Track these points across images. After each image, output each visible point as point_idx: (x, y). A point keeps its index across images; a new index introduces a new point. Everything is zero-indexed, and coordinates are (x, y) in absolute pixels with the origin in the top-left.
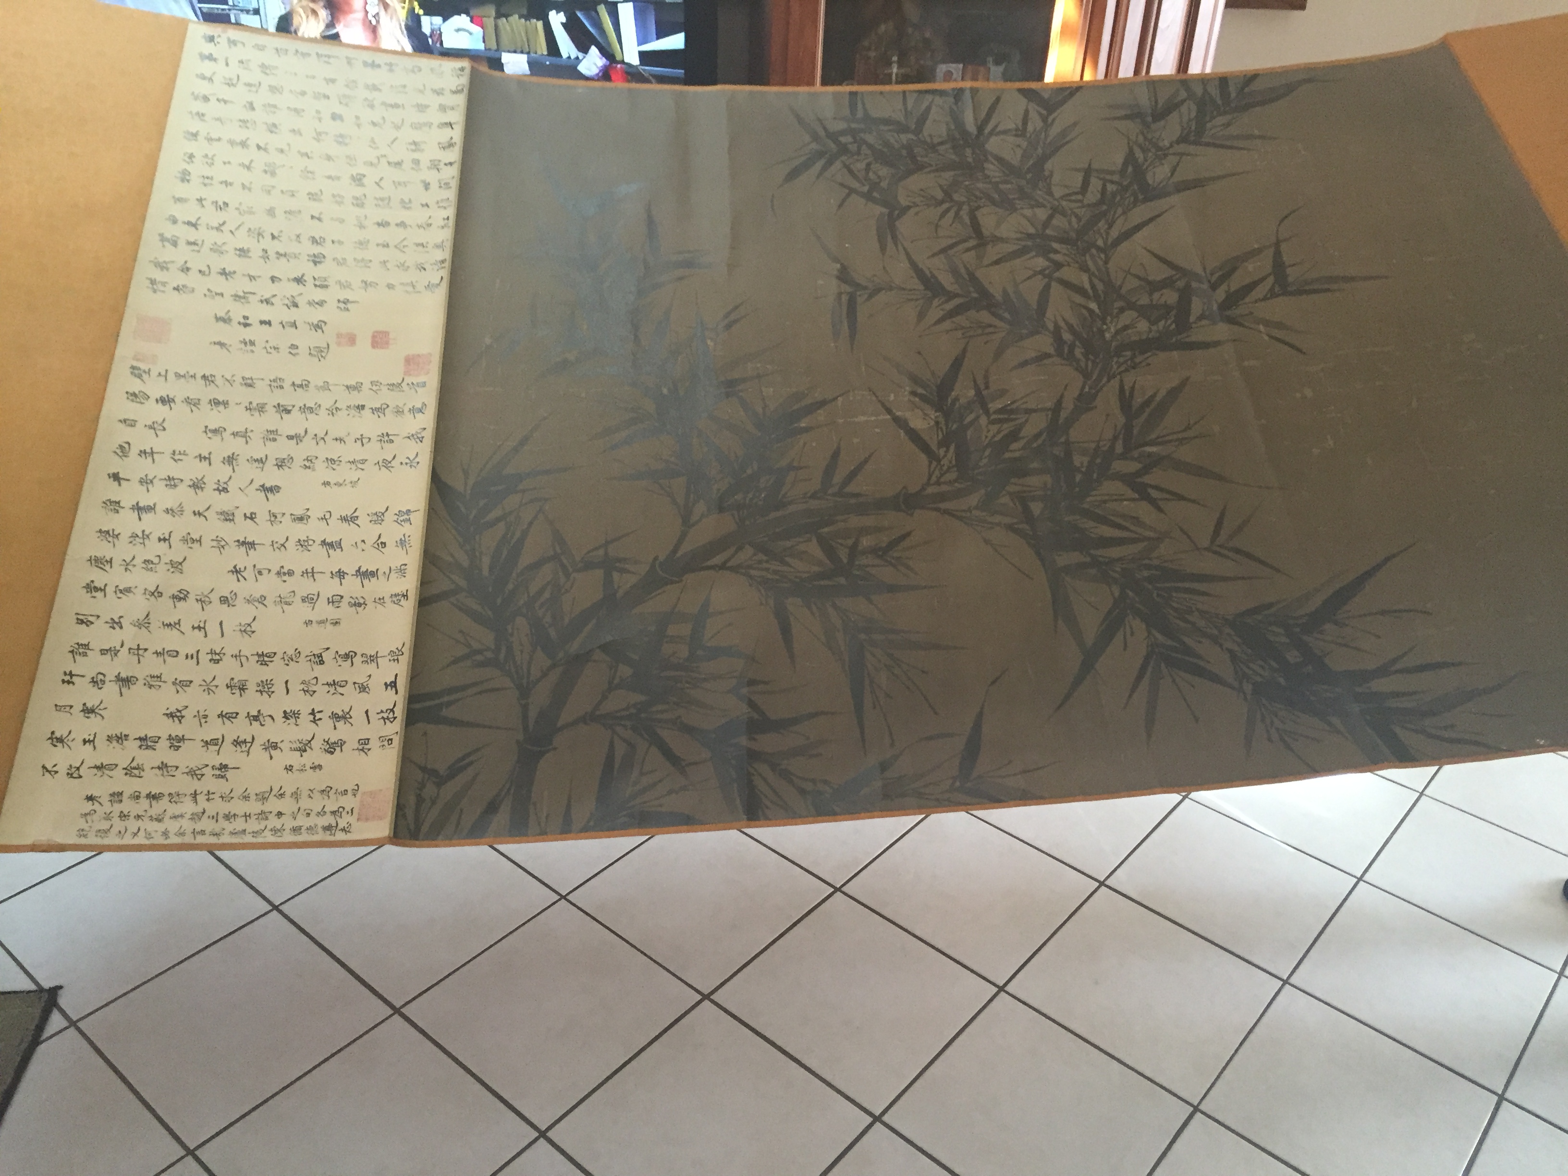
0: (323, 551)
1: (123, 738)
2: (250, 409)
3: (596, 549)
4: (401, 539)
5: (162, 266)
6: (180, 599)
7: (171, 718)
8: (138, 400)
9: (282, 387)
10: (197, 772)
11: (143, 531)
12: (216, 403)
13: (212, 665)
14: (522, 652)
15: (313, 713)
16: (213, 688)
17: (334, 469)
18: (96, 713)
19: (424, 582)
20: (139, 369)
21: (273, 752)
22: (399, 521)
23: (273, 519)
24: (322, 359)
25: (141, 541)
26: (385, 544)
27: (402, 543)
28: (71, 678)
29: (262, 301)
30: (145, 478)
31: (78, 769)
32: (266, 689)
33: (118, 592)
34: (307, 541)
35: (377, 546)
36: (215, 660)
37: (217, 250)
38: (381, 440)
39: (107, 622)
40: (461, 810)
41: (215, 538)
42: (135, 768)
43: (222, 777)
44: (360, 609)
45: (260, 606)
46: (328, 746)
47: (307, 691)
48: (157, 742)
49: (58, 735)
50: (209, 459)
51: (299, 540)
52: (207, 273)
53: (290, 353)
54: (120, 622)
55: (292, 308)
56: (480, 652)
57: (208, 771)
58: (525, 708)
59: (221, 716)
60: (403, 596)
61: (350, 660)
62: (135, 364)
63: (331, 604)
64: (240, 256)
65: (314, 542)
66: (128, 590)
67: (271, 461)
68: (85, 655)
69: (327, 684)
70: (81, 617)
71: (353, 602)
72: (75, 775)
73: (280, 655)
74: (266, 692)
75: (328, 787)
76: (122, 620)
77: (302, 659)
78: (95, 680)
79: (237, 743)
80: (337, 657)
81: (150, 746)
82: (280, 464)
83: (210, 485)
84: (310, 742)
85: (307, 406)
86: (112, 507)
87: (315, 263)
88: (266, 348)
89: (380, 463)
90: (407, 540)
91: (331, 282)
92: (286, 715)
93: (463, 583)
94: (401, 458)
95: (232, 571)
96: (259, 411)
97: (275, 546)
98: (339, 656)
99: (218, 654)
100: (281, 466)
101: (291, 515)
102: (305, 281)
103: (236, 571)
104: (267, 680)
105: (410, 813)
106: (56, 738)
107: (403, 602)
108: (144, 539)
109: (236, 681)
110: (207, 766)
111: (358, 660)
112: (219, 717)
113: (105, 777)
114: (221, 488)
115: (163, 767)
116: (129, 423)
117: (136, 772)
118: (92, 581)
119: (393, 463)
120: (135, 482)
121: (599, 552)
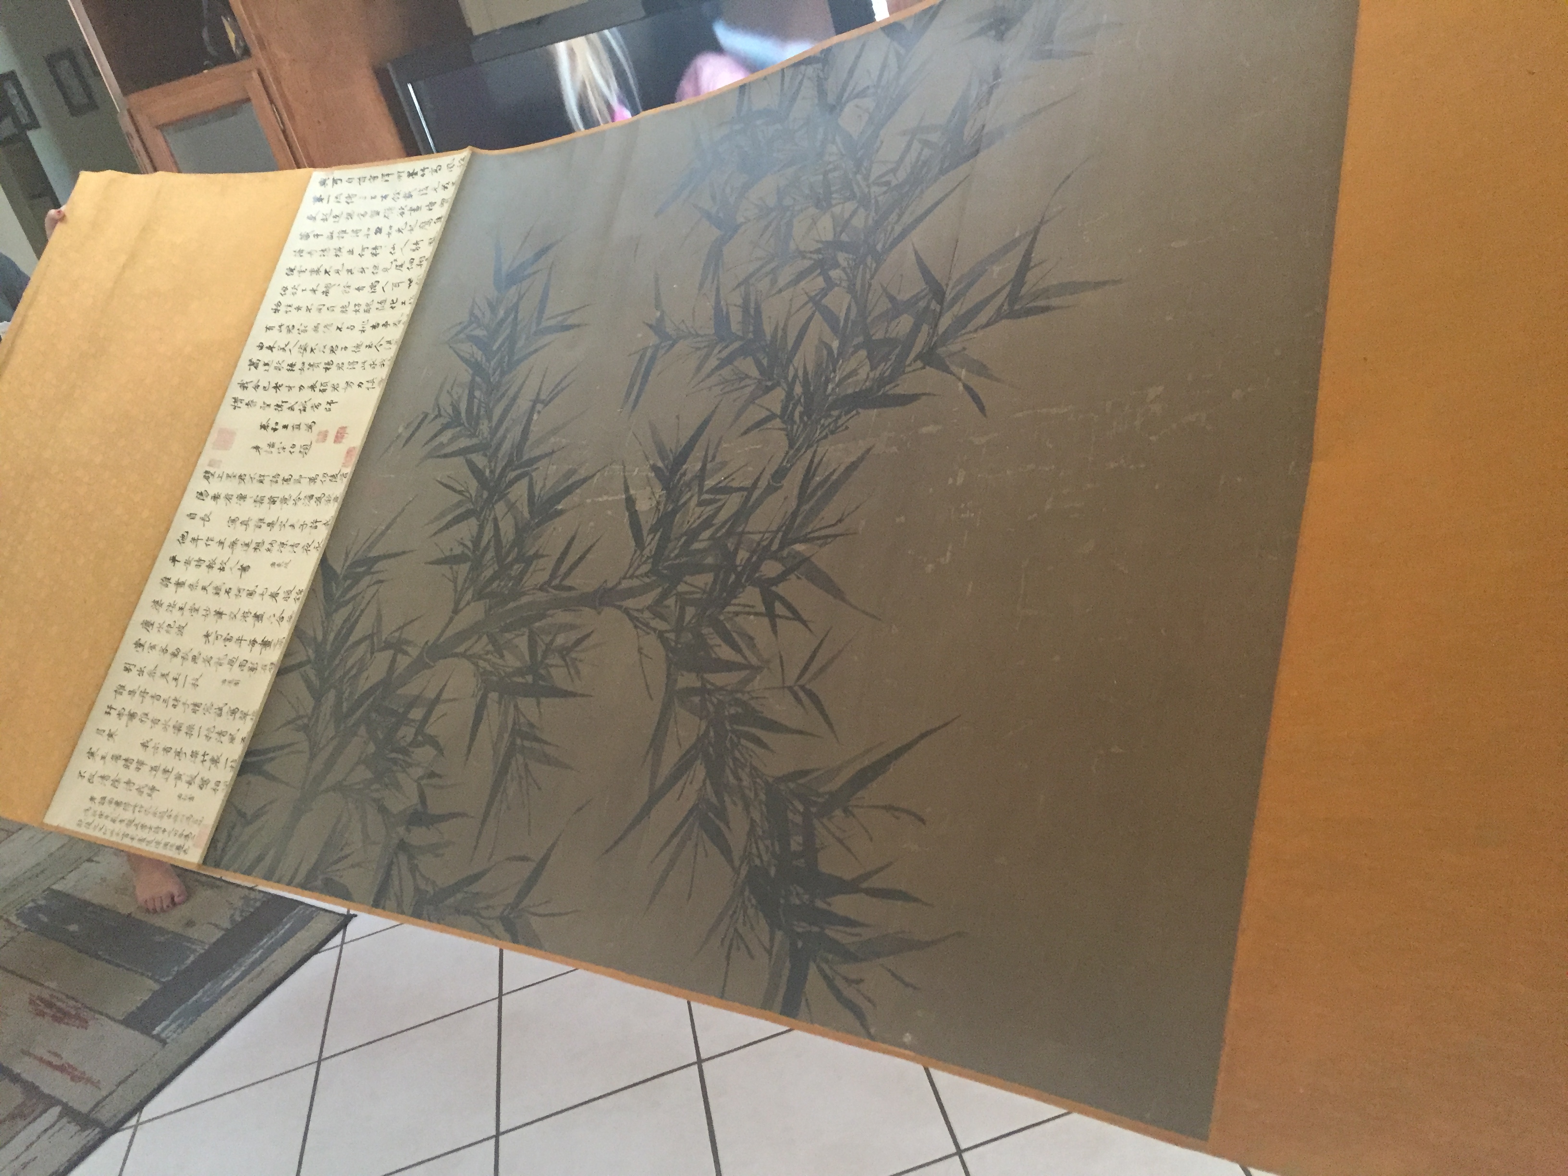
1: (119, 757)
6: (175, 655)
7: (143, 747)
8: (202, 498)
9: (277, 482)
10: (141, 790)
11: (174, 602)
13: (172, 708)
14: (323, 721)
15: (204, 755)
17: (281, 552)
19: (285, 655)
20: (209, 472)
21: (177, 782)
22: (295, 599)
24: (304, 456)
28: (110, 710)
29: (289, 408)
30: (188, 559)
31: (93, 776)
33: (149, 648)
34: (248, 613)
35: (279, 620)
36: (174, 705)
37: (278, 367)
38: (312, 526)
39: (137, 670)
42: (117, 781)
44: (252, 673)
45: (208, 665)
46: (202, 783)
47: (207, 737)
48: (131, 764)
49: (92, 750)
50: (224, 543)
51: (244, 611)
52: (267, 388)
53: (290, 451)
54: (143, 671)
55: (302, 412)
56: (301, 717)
57: (146, 789)
58: (308, 771)
61: (234, 715)
62: (208, 468)
63: (240, 667)
64: (288, 370)
66: (154, 647)
67: (253, 546)
68: (121, 694)
69: (218, 733)
71: (251, 666)
72: (91, 781)
74: (189, 734)
76: (144, 668)
77: (213, 710)
78: (120, 713)
79: (165, 771)
81: (128, 766)
82: (257, 547)
83: (217, 566)
84: (195, 777)
85: (285, 497)
86: (166, 583)
87: (326, 370)
88: (279, 448)
91: (329, 386)
93: (312, 655)
96: (260, 503)
97: (232, 616)
99: (177, 701)
100: (256, 549)
101: (248, 590)
102: (316, 387)
103: (207, 635)
104: (192, 725)
106: (91, 753)
108: (173, 607)
109: (178, 723)
111: (237, 715)
112: (163, 750)
114: (221, 568)
116: (192, 516)
118: (140, 639)
120: (182, 563)
121: (397, 634)
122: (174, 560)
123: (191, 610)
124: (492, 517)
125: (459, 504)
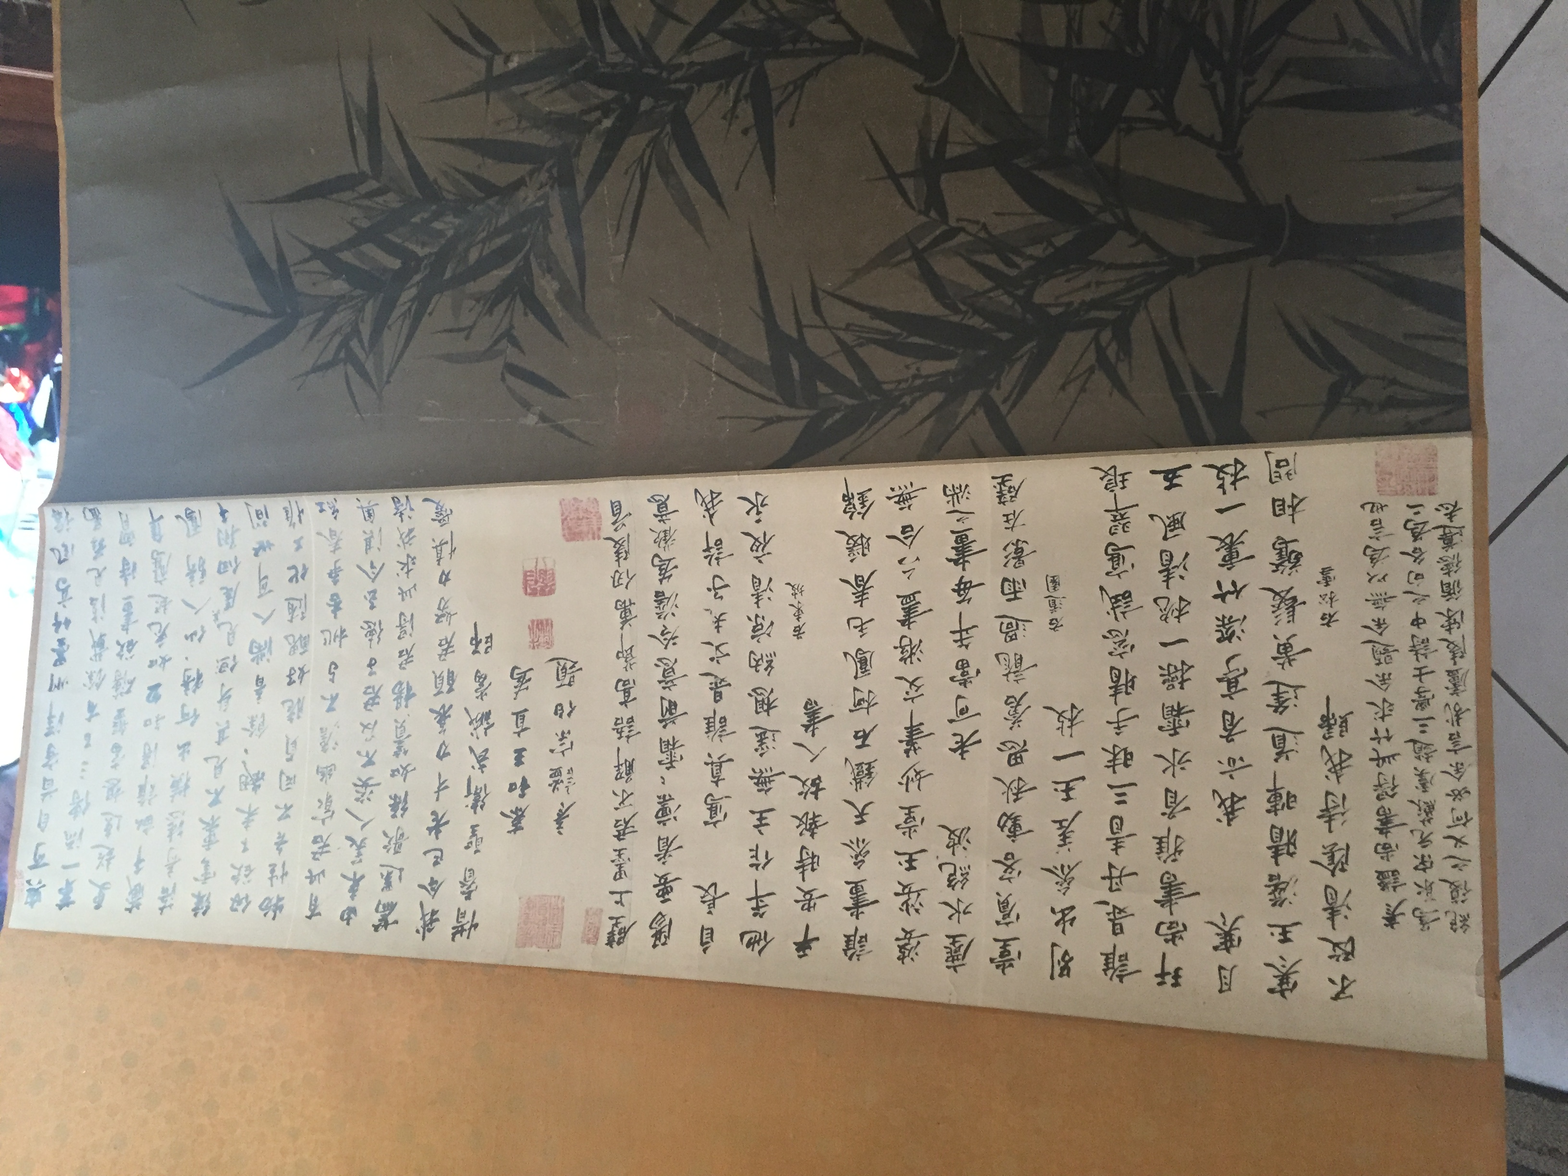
0: (919, 622)
1: (1274, 882)
2: (671, 762)
3: (903, 193)
4: (898, 502)
5: (430, 922)
6: (1016, 824)
7: (1236, 813)
8: (666, 929)
9: (631, 720)
10: (1336, 760)
11: (897, 894)
12: (663, 814)
13: (1133, 763)
14: (1098, 284)
15: (1222, 597)
16: (1178, 756)
17: (772, 623)
18: (1231, 929)
19: (978, 452)
20: (611, 934)
21: (1296, 649)
22: (863, 511)
23: (865, 705)
24: (577, 667)
25: (914, 896)
26: (904, 528)
27: (903, 499)
28: (1169, 973)
29: (482, 767)
30: (801, 904)
31: (1336, 945)
32: (1179, 674)
33: (1008, 920)
34: (903, 648)
35: (911, 539)
36: (1126, 759)
37: (396, 844)
38: (717, 559)
39: (1063, 932)
40: (1406, 336)
41: (904, 787)
42: (1332, 858)
43: (1344, 721)
44: (1027, 549)
45: (1025, 703)
46: (1286, 563)
47: (1180, 611)
48: (1281, 830)
49: (1274, 983)
50: (761, 813)
51: (901, 660)
52: (438, 853)
53: (569, 715)
54: (1062, 911)
55: (491, 721)
56: (1101, 351)
57: (1333, 746)
58: (1208, 262)
59: (1229, 738)
60: (1003, 483)
61: (1121, 552)
62: (604, 939)
63: (1018, 595)
64: (405, 809)
65: (903, 637)
66: (1004, 905)
67: (763, 720)
68: (1124, 957)
69: (1167, 581)
70: (1057, 970)
71: (1013, 562)
72: (1349, 948)
73: (1116, 662)
74: (1183, 674)
75: (1364, 553)
76: (1057, 910)
77: (1122, 626)
78: (1170, 937)
79: (1280, 706)
80: (1115, 572)
81: (1289, 840)
82: (766, 705)
83: (810, 805)
84: (1276, 594)
85: (661, 678)
86: (857, 946)
87: (410, 696)
88: (563, 752)
89: (760, 553)
90: (900, 493)
91: (443, 668)
92: (1227, 637)
93: (973, 397)
94: (749, 523)
95: (962, 754)
96: (673, 749)
97: (913, 694)
98: (1115, 569)
99: (1115, 755)
100: (769, 705)
101: (856, 677)
102: (443, 706)
103: (962, 748)
104: (1162, 675)
105: (1416, 415)
106: (1280, 985)
107: (1015, 482)
108: (910, 892)
109: (1164, 723)
110: (1323, 748)
111: (1121, 540)
112: (1233, 740)
113: (1350, 901)
114: (813, 789)
115: (1327, 815)
116: (707, 937)
117: (1338, 856)
118: (992, 960)
119: (759, 534)
120: (811, 917)
121: (909, 184)
122: (803, 946)
123: (910, 831)
124: (685, 59)
125: (667, 171)
